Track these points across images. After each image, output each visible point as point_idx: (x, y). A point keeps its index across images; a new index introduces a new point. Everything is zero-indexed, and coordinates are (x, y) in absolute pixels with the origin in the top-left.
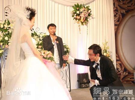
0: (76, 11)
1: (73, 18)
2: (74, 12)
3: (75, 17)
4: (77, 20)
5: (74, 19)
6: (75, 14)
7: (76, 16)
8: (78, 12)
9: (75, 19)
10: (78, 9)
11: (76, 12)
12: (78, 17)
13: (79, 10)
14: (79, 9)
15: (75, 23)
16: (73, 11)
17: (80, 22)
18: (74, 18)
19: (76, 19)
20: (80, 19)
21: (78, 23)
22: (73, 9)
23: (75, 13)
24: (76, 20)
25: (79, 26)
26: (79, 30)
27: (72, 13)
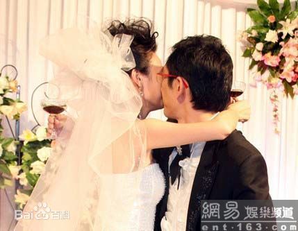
0: (263, 31)
1: (248, 61)
2: (254, 33)
3: (257, 56)
4: (267, 73)
5: (251, 67)
6: (260, 46)
7: (264, 52)
8: (271, 36)
9: (256, 67)
11: (264, 35)
12: (272, 60)
13: (274, 26)
14: (275, 23)
15: (255, 87)
16: (249, 32)
17: (276, 81)
18: (254, 63)
19: (262, 67)
20: (278, 69)
21: (270, 86)
22: (249, 22)
23: (257, 40)
24: (259, 70)
25: (272, 100)
26: (273, 118)
27: (245, 39)
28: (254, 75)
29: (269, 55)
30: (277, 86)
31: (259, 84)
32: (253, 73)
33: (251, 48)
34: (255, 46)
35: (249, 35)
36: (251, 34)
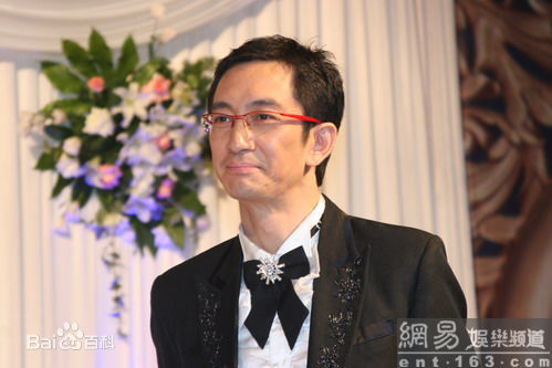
0: (80, 110)
1: (49, 178)
2: (59, 117)
3: (70, 168)
5: (56, 192)
6: (72, 145)
7: (83, 158)
8: (98, 122)
9: (67, 192)
10: (95, 85)
11: (81, 121)
12: (104, 175)
13: (105, 100)
15: (67, 235)
16: (47, 113)
17: (115, 220)
18: (62, 183)
19: (82, 190)
20: (116, 195)
21: (100, 232)
22: (47, 93)
24: (75, 197)
25: (108, 264)
26: (112, 304)
27: (38, 130)
28: (64, 209)
29: (94, 163)
30: (116, 231)
31: (77, 230)
32: (61, 206)
33: (54, 150)
34: (62, 144)
35: (49, 122)
36: (53, 118)
